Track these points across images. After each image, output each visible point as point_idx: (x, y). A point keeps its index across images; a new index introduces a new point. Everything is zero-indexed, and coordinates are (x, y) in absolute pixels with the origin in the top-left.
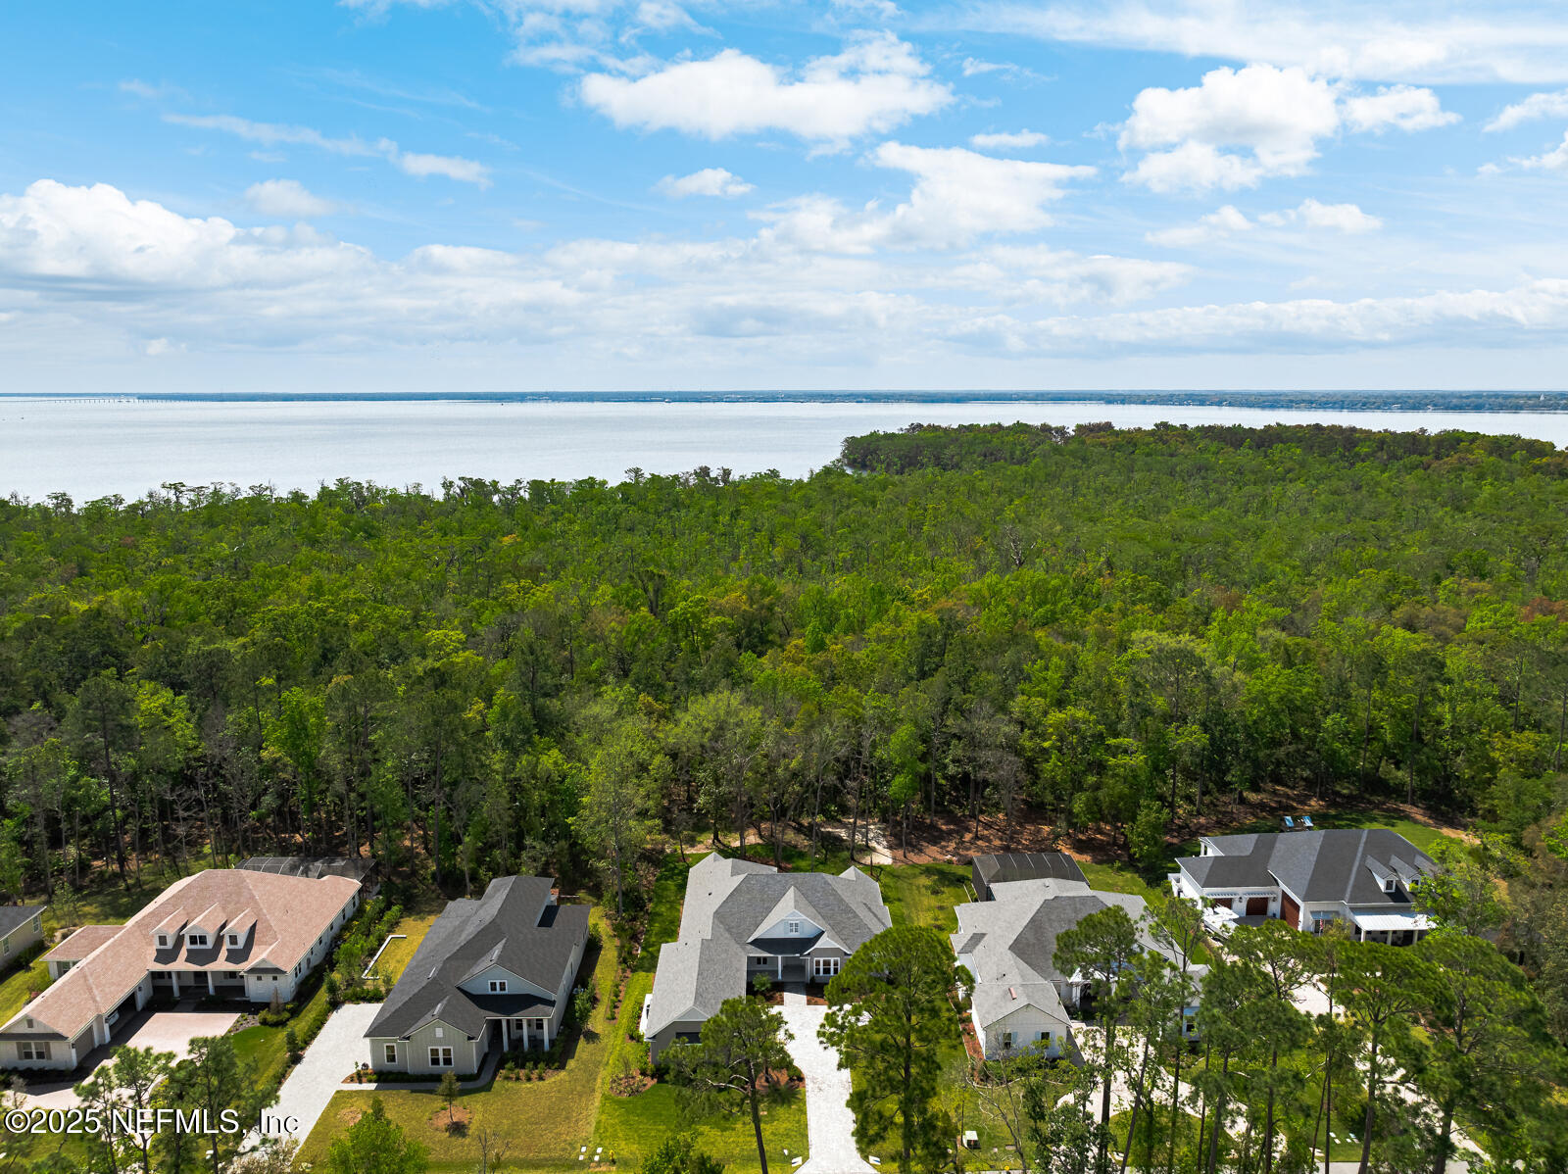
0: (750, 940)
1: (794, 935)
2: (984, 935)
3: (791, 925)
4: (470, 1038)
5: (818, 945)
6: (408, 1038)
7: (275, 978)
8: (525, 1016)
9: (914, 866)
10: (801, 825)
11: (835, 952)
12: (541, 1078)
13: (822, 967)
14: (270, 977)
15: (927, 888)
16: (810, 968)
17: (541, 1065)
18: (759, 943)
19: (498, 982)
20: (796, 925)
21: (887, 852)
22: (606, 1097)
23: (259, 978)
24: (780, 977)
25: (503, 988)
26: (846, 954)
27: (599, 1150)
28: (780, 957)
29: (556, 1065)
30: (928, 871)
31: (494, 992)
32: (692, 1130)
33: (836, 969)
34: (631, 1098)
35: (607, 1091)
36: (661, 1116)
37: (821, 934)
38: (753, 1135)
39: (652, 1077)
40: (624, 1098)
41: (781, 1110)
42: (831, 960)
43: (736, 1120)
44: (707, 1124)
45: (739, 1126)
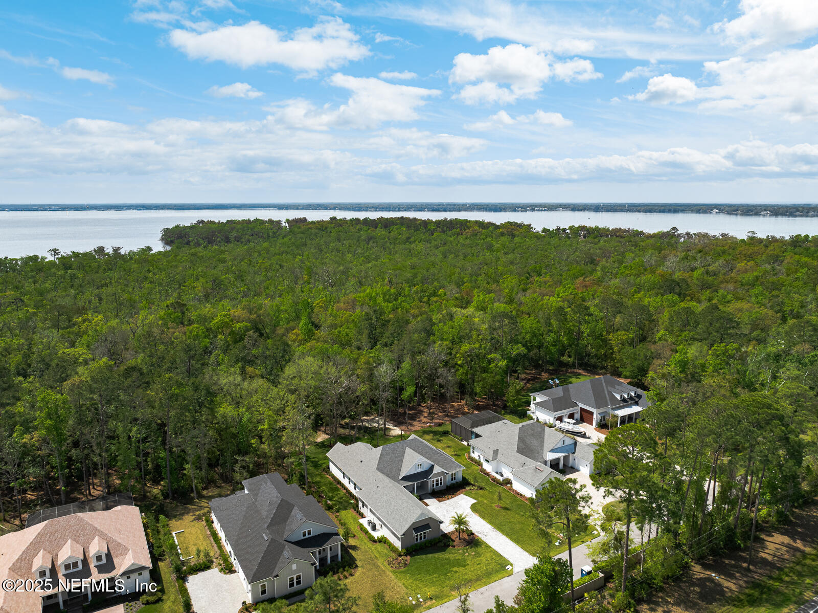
0: (400, 478)
1: (420, 470)
2: (498, 450)
3: (418, 465)
4: (312, 565)
5: (433, 473)
6: (277, 576)
7: (140, 574)
8: (327, 546)
12: (351, 575)
13: (435, 483)
14: (137, 574)
16: (430, 485)
17: (347, 568)
19: (307, 531)
20: (421, 465)
21: (397, 428)
22: (394, 572)
25: (309, 533)
26: (446, 473)
27: (419, 596)
28: (416, 483)
29: (352, 566)
30: (425, 432)
31: (305, 537)
32: (450, 572)
33: (441, 483)
34: (406, 568)
35: (391, 569)
36: (429, 570)
37: (433, 466)
38: (479, 564)
39: (406, 556)
40: (403, 569)
41: (479, 549)
42: (439, 478)
43: (465, 560)
44: (454, 566)
45: (469, 562)
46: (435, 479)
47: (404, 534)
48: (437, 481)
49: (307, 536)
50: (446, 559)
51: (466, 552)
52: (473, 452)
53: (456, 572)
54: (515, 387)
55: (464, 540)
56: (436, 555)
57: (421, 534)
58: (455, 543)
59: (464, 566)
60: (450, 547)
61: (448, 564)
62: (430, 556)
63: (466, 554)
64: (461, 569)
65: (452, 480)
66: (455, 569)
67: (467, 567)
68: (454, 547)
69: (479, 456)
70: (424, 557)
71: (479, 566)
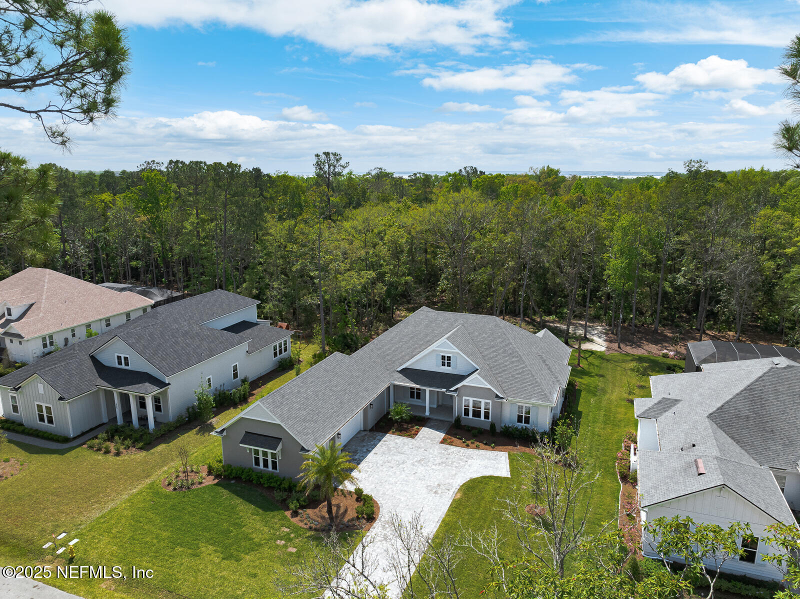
0: (399, 369)
1: (445, 369)
2: (676, 401)
3: (443, 358)
4: (61, 399)
5: (465, 383)
6: (17, 390)
7: (20, 343)
8: (133, 391)
9: (628, 354)
10: (534, 320)
11: (485, 393)
12: (117, 453)
13: (471, 409)
15: (632, 370)
16: (458, 408)
18: (407, 373)
19: (122, 356)
20: (449, 358)
21: (604, 344)
22: (151, 486)
23: (11, 341)
24: (427, 413)
25: (126, 363)
26: (497, 396)
27: (75, 542)
28: (428, 389)
29: (141, 444)
30: (640, 359)
31: (120, 367)
33: (487, 414)
35: (160, 481)
37: (475, 371)
40: (168, 490)
42: (483, 401)
46: (471, 400)
47: (222, 432)
48: (476, 405)
49: (123, 366)
51: (286, 539)
55: (338, 517)
57: (265, 453)
58: (308, 512)
60: (288, 512)
63: (281, 542)
68: (295, 515)
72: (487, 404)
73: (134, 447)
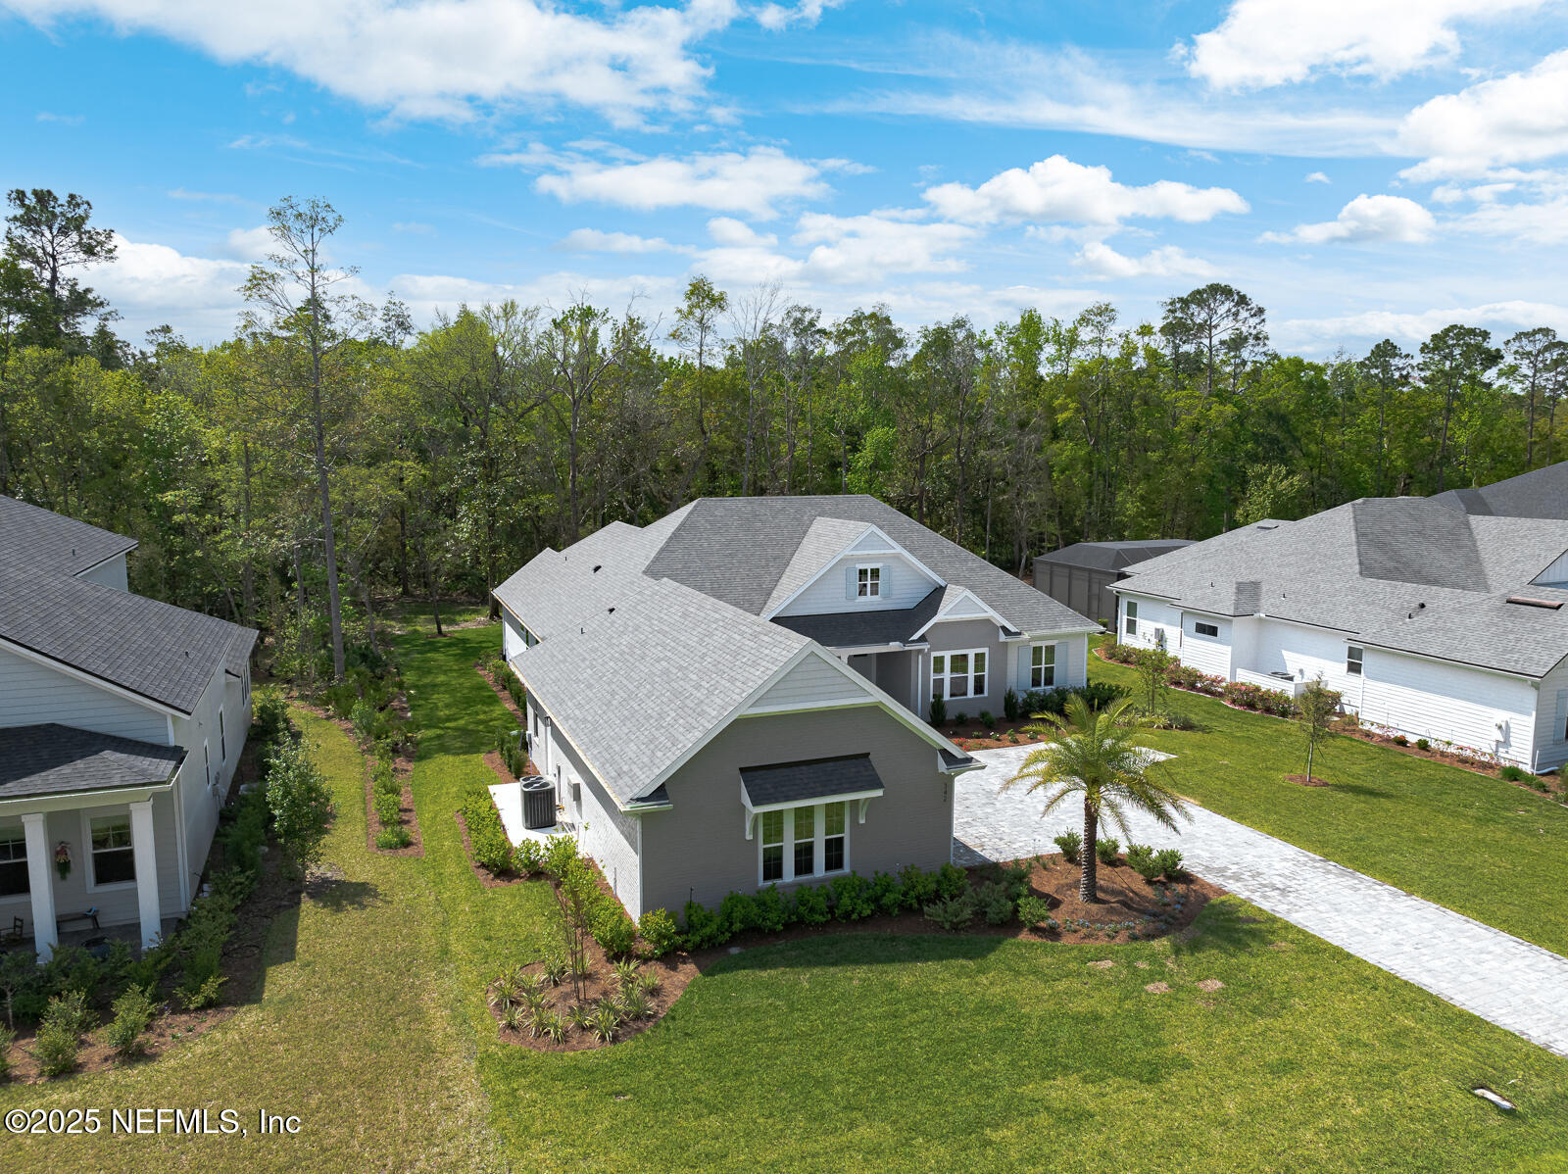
1: (871, 600)
3: (863, 573)
5: (941, 616)
11: (980, 631)
12: (132, 1054)
16: (924, 680)
17: (132, 1001)
20: (875, 573)
26: (1008, 632)
32: (1013, 1109)
33: (979, 681)
34: (626, 1048)
35: (498, 1045)
36: (824, 1083)
37: (938, 593)
38: (1286, 1067)
39: (669, 957)
40: (592, 1050)
41: (1253, 963)
42: (971, 653)
43: (1150, 1030)
44: (1052, 1067)
45: (1188, 1048)
46: (947, 655)
47: (660, 793)
48: (959, 662)
50: (986, 1009)
51: (1151, 977)
52: (1132, 627)
53: (1076, 1118)
54: (1273, 486)
55: (1129, 904)
56: (907, 977)
57: (805, 816)
58: (1057, 918)
59: (1152, 1075)
60: (1025, 937)
61: (998, 1043)
62: (855, 977)
63: (1154, 988)
64: (1123, 1096)
65: (1036, 682)
66: (1062, 1090)
67: (1172, 1084)
68: (1053, 933)
69: (1161, 637)
70: (805, 979)
71: (1289, 1084)
72: (979, 657)
73: (178, 1009)
